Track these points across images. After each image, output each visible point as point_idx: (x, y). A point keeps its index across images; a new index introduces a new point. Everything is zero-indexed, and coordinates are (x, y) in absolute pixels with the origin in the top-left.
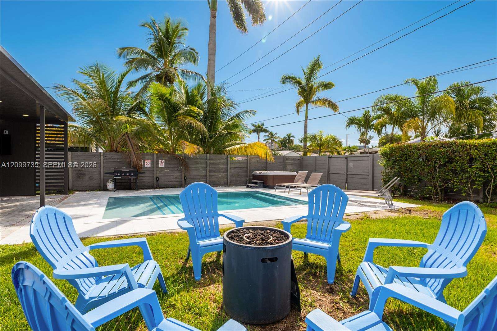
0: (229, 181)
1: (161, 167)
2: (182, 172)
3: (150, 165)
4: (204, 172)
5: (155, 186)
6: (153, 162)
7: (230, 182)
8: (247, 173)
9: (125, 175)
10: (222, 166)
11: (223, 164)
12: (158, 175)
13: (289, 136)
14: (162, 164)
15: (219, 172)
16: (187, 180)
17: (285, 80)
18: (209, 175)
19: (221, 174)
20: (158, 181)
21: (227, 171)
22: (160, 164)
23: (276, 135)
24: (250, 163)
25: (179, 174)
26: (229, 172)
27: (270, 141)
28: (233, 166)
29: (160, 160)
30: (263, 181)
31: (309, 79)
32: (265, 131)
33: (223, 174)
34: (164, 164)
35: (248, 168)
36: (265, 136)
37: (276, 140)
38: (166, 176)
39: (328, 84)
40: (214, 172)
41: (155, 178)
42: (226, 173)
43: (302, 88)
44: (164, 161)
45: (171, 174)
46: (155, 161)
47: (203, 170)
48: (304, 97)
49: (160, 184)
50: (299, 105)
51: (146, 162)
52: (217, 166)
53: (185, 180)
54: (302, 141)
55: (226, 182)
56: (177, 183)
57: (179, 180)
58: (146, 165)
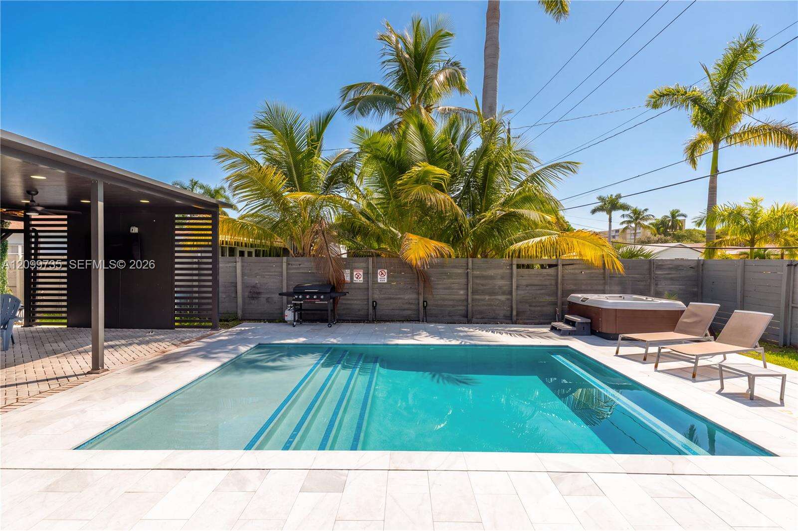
0: (514, 313)
1: (380, 283)
2: (418, 294)
3: (362, 279)
4: (462, 292)
5: (370, 318)
6: (366, 274)
7: (517, 315)
8: (557, 296)
9: (311, 298)
10: (500, 282)
11: (502, 278)
12: (376, 296)
13: (674, 214)
14: (382, 277)
15: (492, 293)
16: (428, 308)
17: (658, 100)
18: (473, 300)
19: (499, 297)
20: (374, 308)
21: (511, 293)
22: (379, 277)
23: (646, 214)
24: (563, 276)
25: (414, 296)
26: (514, 294)
27: (633, 225)
28: (524, 282)
29: (379, 271)
30: (589, 321)
31: (721, 89)
32: (625, 207)
33: (503, 298)
34: (386, 277)
35: (560, 286)
36: (623, 216)
37: (646, 223)
38: (390, 299)
39: (778, 90)
40: (483, 293)
41: (371, 304)
42: (509, 297)
43: (704, 109)
44: (386, 271)
45: (399, 296)
46: (371, 271)
47: (461, 289)
48: (708, 129)
49: (378, 313)
50: (694, 149)
51: (355, 273)
52: (491, 282)
53: (425, 307)
54: (702, 221)
55: (508, 313)
56: (409, 312)
57: (413, 307)
58: (355, 279)
